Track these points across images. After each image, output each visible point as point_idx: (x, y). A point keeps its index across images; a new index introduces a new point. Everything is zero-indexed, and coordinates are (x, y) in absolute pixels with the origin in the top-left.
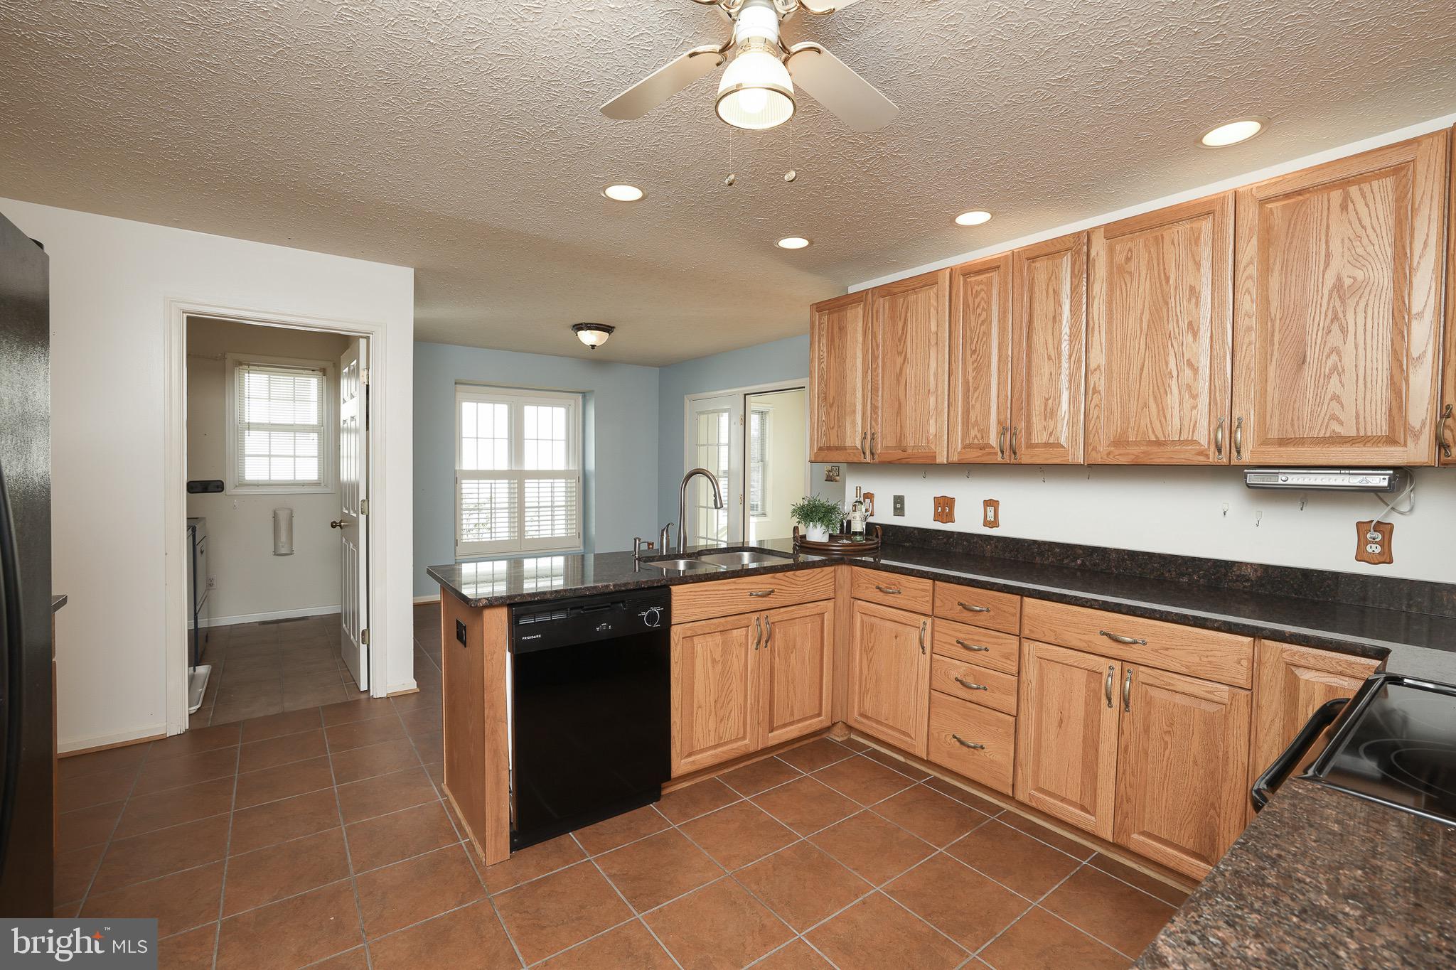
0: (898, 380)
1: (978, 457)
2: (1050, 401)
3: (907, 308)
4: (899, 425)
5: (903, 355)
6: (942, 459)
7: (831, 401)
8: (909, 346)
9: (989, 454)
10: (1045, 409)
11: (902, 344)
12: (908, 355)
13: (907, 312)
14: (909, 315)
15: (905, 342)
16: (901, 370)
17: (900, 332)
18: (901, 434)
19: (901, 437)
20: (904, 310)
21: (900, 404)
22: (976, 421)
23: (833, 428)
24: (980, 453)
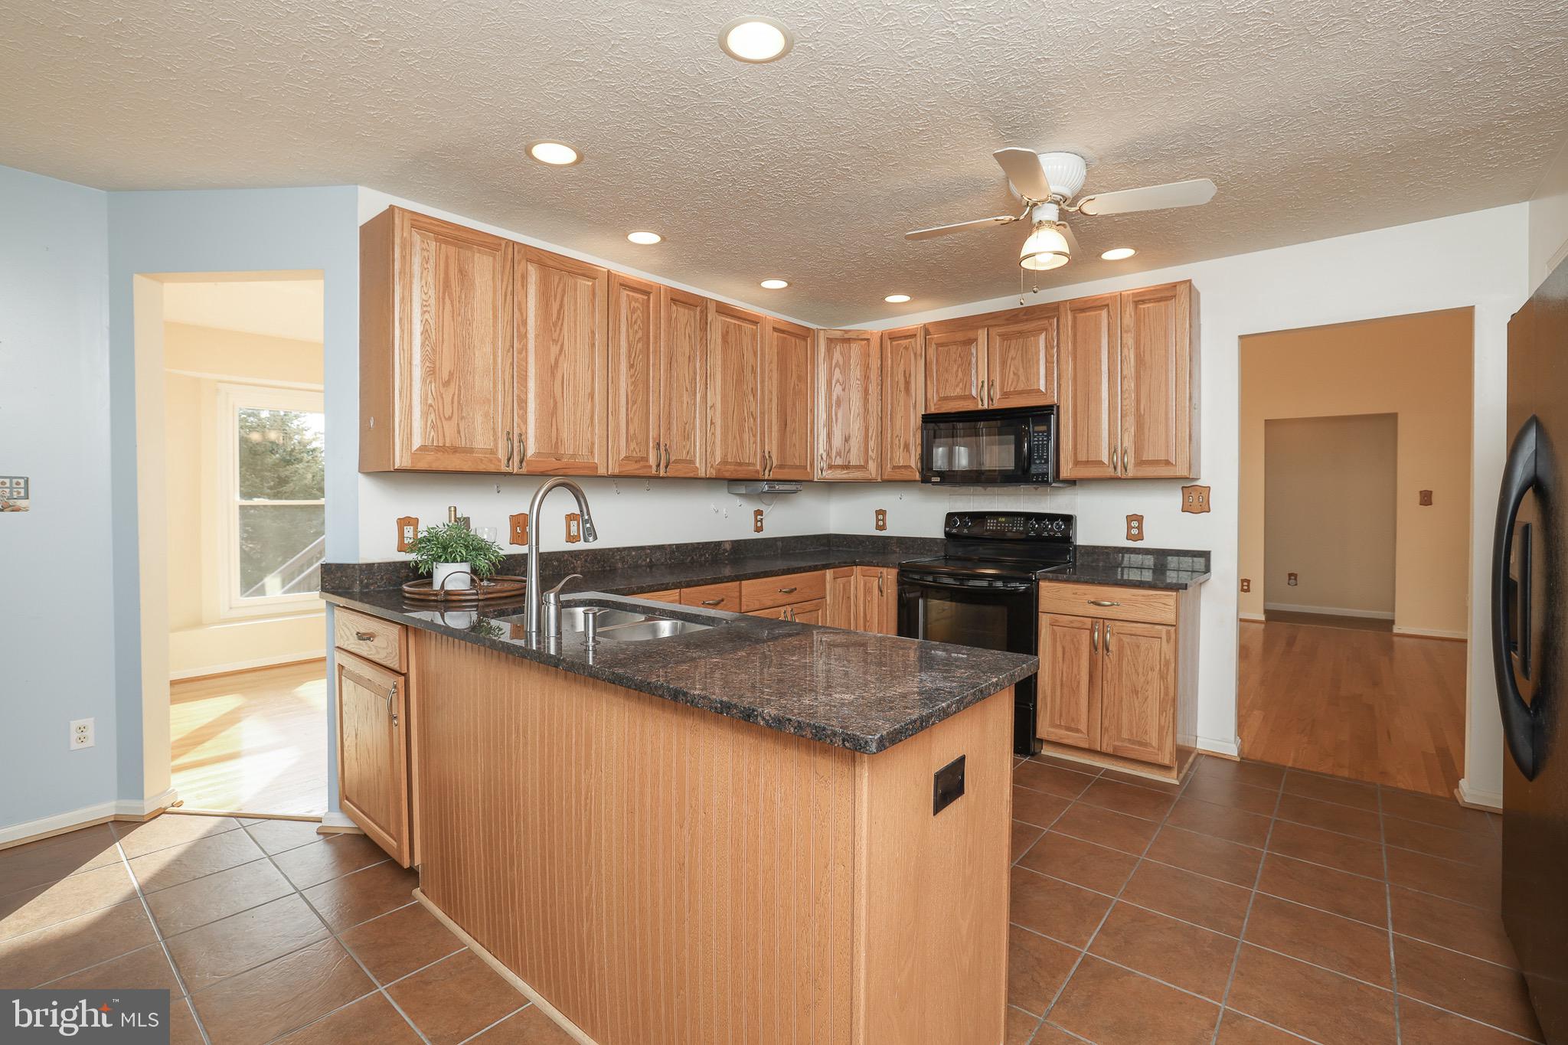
0: (553, 373)
1: (636, 470)
2: (687, 426)
3: (564, 291)
4: (554, 427)
5: (560, 343)
6: (602, 471)
7: (446, 376)
8: (566, 334)
9: (645, 467)
10: (684, 432)
11: (558, 329)
12: (566, 347)
13: (563, 296)
14: (566, 299)
15: (561, 329)
16: (557, 361)
17: (555, 316)
18: (557, 439)
19: (557, 443)
20: (559, 290)
21: (555, 403)
22: (635, 434)
23: (450, 418)
24: (637, 466)
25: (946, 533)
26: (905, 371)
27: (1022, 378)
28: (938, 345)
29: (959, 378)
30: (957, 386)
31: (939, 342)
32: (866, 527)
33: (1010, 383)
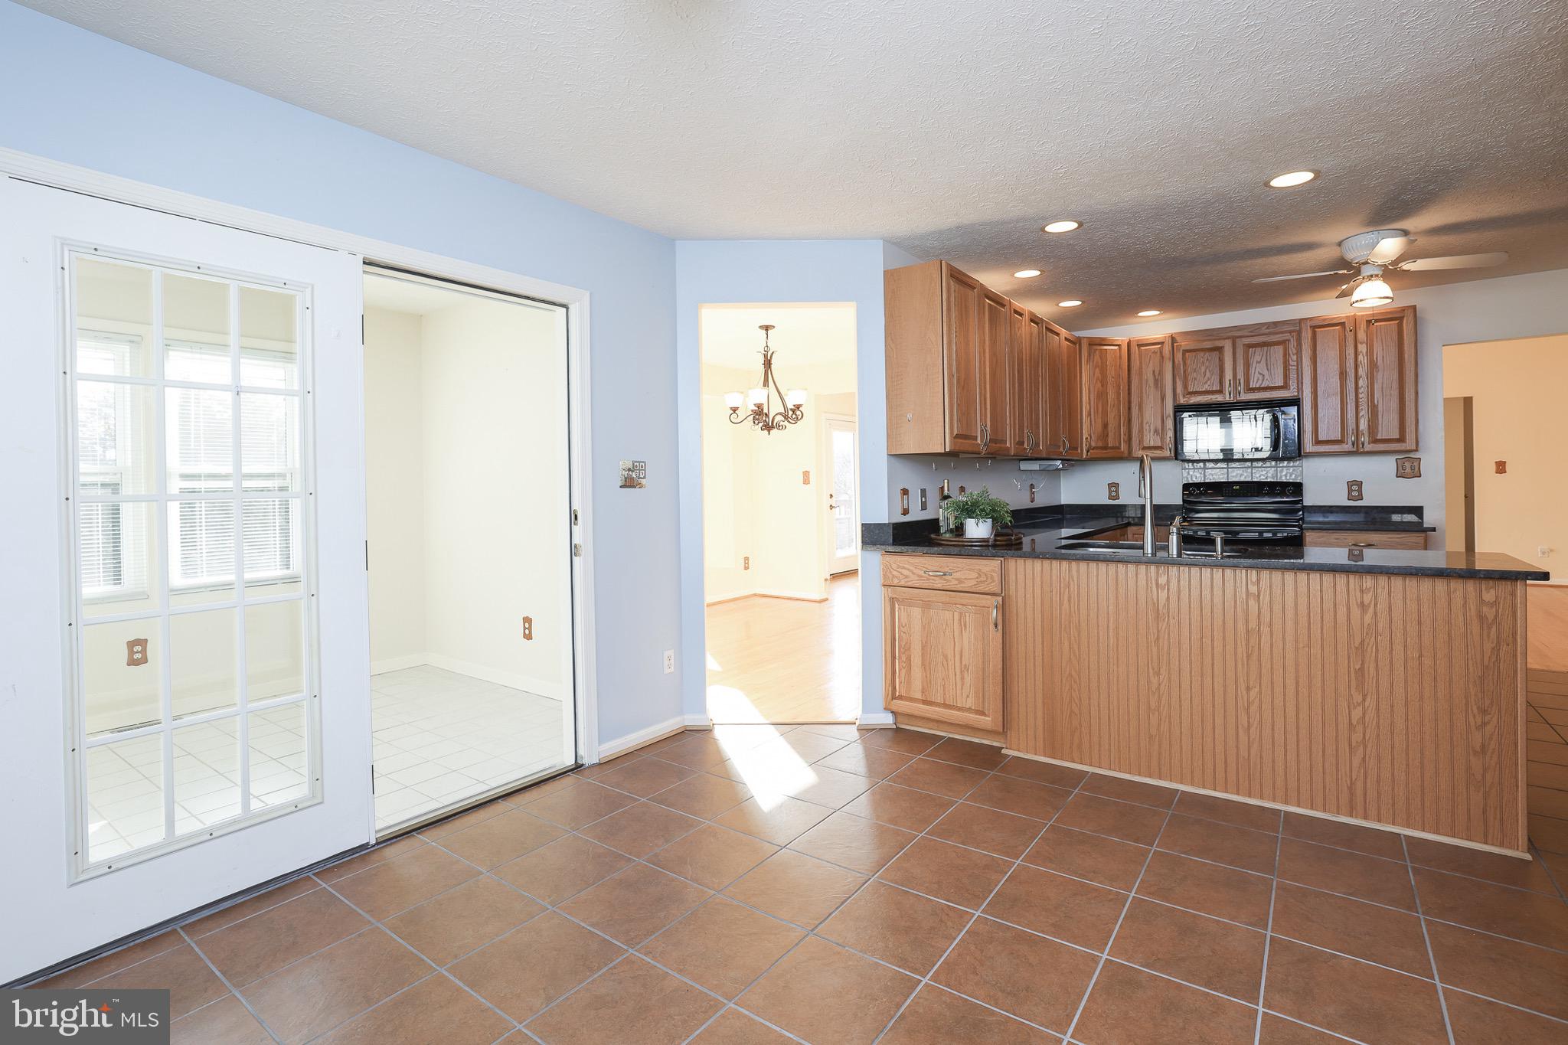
25: (1183, 500)
26: (1154, 371)
27: (1267, 377)
28: (1185, 351)
29: (1207, 376)
30: (1206, 383)
31: (1188, 348)
32: (1101, 498)
33: (1255, 381)
